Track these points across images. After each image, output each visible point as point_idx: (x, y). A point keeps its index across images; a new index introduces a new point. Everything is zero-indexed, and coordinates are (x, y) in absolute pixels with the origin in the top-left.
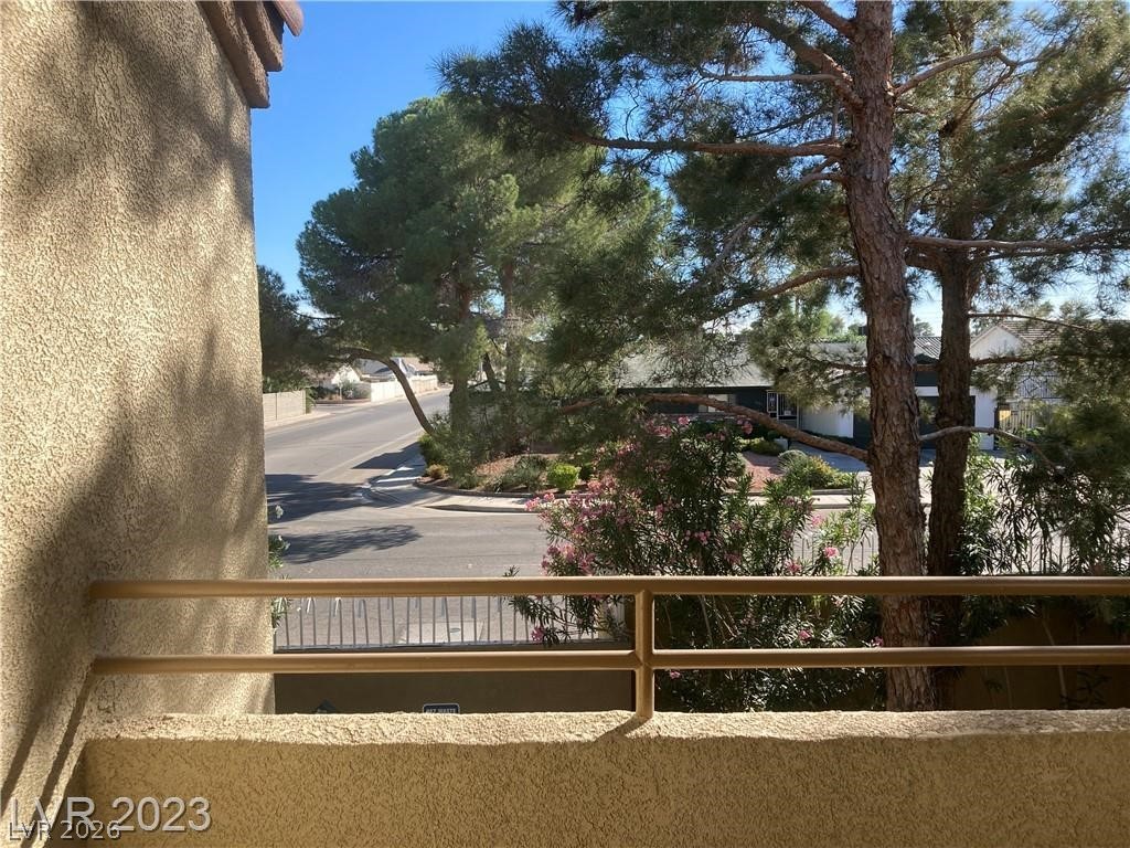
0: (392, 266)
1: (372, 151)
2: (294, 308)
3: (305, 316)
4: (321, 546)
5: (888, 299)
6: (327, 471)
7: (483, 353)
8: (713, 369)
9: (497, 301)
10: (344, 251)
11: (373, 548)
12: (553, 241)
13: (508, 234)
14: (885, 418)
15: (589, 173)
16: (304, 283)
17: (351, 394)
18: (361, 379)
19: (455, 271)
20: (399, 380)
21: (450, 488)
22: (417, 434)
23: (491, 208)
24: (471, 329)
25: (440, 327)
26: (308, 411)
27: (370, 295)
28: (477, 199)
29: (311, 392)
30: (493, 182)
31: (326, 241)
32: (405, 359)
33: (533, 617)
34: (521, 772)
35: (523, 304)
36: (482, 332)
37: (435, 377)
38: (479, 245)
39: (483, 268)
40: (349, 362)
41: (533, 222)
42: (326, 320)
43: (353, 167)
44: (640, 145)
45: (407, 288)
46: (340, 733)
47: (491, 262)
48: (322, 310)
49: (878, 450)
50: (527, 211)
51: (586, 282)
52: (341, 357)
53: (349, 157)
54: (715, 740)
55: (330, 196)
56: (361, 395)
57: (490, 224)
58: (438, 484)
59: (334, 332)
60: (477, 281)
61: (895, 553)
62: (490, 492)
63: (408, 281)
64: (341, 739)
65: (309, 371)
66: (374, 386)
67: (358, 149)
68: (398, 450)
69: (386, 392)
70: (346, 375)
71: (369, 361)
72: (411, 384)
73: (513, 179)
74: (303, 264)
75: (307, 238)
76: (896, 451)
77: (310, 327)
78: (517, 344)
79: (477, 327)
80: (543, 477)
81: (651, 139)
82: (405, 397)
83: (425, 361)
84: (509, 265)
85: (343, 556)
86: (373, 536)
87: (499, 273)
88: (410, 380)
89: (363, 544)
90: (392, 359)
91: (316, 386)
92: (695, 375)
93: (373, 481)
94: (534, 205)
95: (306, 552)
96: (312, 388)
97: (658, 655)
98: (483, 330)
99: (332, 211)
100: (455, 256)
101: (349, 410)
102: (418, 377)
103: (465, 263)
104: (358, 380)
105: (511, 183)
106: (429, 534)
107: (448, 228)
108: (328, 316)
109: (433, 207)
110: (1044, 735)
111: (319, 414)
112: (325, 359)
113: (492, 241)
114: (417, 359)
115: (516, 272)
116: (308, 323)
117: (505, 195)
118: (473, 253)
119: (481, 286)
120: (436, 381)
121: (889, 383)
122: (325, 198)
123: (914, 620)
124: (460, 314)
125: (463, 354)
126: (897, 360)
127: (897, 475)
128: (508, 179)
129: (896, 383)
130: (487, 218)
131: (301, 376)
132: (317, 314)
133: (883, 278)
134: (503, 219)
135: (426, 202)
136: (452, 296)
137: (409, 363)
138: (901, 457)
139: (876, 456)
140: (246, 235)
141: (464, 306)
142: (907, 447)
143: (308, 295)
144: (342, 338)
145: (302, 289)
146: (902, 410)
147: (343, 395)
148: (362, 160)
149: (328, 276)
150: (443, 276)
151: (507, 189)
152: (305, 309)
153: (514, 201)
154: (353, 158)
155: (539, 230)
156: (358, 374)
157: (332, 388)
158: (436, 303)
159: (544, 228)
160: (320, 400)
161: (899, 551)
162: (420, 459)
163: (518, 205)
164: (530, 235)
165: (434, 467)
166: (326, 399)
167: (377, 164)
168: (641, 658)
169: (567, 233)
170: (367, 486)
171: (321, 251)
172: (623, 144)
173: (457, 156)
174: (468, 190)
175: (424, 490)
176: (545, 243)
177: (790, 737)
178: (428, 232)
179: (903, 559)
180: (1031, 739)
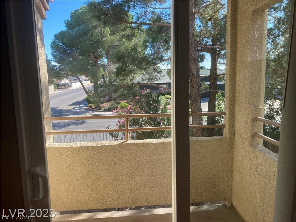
0: (77, 51)
1: (70, 20)
2: (51, 63)
3: (54, 65)
4: (61, 125)
5: (194, 60)
6: (62, 106)
7: (102, 74)
8: (156, 77)
9: (106, 61)
10: (63, 47)
11: (74, 125)
12: (120, 44)
13: (107, 43)
14: (193, 88)
15: (124, 30)
16: (53, 56)
17: (67, 86)
18: (69, 82)
19: (94, 53)
20: (80, 82)
21: (95, 110)
22: (85, 96)
23: (103, 36)
24: (98, 68)
25: (90, 68)
26: (55, 91)
27: (71, 59)
28: (99, 33)
29: (56, 85)
30: (103, 29)
31: (58, 45)
32: (81, 76)
33: (114, 137)
34: (104, 151)
35: (112, 61)
36: (101, 69)
37: (90, 81)
38: (100, 45)
39: (101, 51)
40: (66, 77)
41: (114, 40)
42: (59, 66)
43: (65, 24)
44: (136, 23)
45: (81, 57)
46: (69, 145)
47: (104, 50)
48: (58, 63)
49: (191, 95)
50: (112, 37)
51: (123, 57)
52: (64, 76)
53: (64, 22)
54: (139, 143)
55: (59, 32)
56: (69, 86)
57: (103, 40)
58: (91, 109)
59: (61, 69)
60: (99, 55)
61: (195, 118)
62: (105, 111)
63: (81, 55)
64: (69, 146)
65: (55, 80)
66: (73, 84)
67: (66, 20)
68: (80, 100)
69: (76, 85)
70: (65, 81)
71: (72, 77)
72: (83, 83)
73: (108, 28)
74: (52, 51)
75: (53, 44)
76: (195, 95)
77: (55, 68)
78: (111, 72)
79: (100, 67)
80: (119, 107)
81: (139, 22)
82: (82, 87)
83: (87, 77)
84: (108, 51)
85: (67, 128)
86: (74, 122)
87: (106, 53)
88: (83, 82)
89: (72, 124)
90: (78, 76)
91: (57, 84)
92: (152, 79)
93: (74, 109)
94: (114, 35)
95: (57, 127)
96: (56, 84)
97: (129, 129)
98: (102, 68)
99: (60, 37)
100: (93, 49)
101: (67, 90)
102: (85, 81)
103: (96, 50)
104: (68, 82)
105: (108, 29)
106: (89, 122)
107: (91, 41)
108: (60, 65)
109: (87, 36)
110: (198, 141)
111: (58, 91)
112: (59, 76)
113: (104, 45)
114: (84, 76)
115: (111, 53)
116: (54, 67)
117: (106, 32)
118: (98, 48)
119: (101, 57)
120: (90, 82)
121: (194, 80)
122: (57, 33)
123: (200, 133)
124: (96, 64)
125: (97, 75)
126: (196, 74)
127: (196, 101)
128: (107, 28)
129: (195, 80)
130: (102, 39)
131: (53, 81)
132: (57, 65)
133: (192, 56)
134: (106, 39)
135: (85, 34)
136: (93, 59)
137: (82, 77)
138: (196, 97)
139: (191, 97)
140: (43, 48)
141: (96, 62)
142: (198, 94)
143: (54, 59)
144: (64, 71)
145: (52, 58)
146: (197, 86)
147: (65, 86)
148: (67, 23)
149: (59, 54)
150: (90, 54)
151: (107, 31)
152: (54, 63)
153: (109, 34)
154: (65, 22)
155: (116, 42)
156: (68, 80)
157: (61, 84)
158: (89, 61)
159: (117, 41)
160: (58, 88)
161: (196, 118)
162: (86, 103)
163: (110, 35)
164: (114, 43)
165: (90, 105)
166: (60, 87)
167: (71, 24)
168: (126, 129)
169: (123, 43)
170: (72, 110)
171: (57, 47)
172: (132, 23)
173: (93, 22)
174: (96, 31)
175: (87, 111)
176: (118, 45)
177: (153, 142)
178: (86, 42)
179: (197, 120)
180: (195, 141)
